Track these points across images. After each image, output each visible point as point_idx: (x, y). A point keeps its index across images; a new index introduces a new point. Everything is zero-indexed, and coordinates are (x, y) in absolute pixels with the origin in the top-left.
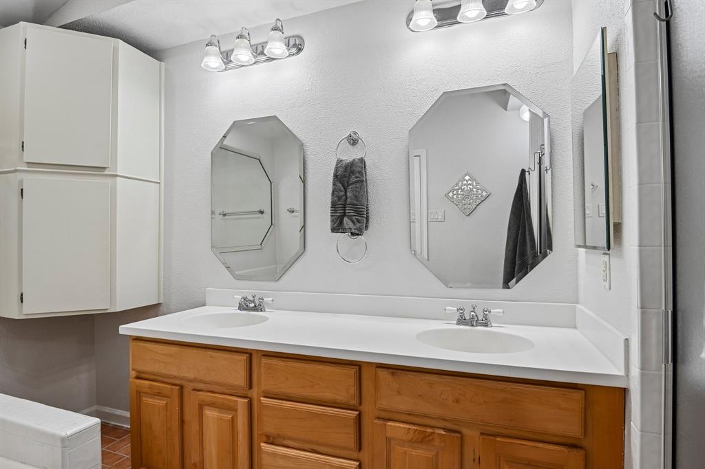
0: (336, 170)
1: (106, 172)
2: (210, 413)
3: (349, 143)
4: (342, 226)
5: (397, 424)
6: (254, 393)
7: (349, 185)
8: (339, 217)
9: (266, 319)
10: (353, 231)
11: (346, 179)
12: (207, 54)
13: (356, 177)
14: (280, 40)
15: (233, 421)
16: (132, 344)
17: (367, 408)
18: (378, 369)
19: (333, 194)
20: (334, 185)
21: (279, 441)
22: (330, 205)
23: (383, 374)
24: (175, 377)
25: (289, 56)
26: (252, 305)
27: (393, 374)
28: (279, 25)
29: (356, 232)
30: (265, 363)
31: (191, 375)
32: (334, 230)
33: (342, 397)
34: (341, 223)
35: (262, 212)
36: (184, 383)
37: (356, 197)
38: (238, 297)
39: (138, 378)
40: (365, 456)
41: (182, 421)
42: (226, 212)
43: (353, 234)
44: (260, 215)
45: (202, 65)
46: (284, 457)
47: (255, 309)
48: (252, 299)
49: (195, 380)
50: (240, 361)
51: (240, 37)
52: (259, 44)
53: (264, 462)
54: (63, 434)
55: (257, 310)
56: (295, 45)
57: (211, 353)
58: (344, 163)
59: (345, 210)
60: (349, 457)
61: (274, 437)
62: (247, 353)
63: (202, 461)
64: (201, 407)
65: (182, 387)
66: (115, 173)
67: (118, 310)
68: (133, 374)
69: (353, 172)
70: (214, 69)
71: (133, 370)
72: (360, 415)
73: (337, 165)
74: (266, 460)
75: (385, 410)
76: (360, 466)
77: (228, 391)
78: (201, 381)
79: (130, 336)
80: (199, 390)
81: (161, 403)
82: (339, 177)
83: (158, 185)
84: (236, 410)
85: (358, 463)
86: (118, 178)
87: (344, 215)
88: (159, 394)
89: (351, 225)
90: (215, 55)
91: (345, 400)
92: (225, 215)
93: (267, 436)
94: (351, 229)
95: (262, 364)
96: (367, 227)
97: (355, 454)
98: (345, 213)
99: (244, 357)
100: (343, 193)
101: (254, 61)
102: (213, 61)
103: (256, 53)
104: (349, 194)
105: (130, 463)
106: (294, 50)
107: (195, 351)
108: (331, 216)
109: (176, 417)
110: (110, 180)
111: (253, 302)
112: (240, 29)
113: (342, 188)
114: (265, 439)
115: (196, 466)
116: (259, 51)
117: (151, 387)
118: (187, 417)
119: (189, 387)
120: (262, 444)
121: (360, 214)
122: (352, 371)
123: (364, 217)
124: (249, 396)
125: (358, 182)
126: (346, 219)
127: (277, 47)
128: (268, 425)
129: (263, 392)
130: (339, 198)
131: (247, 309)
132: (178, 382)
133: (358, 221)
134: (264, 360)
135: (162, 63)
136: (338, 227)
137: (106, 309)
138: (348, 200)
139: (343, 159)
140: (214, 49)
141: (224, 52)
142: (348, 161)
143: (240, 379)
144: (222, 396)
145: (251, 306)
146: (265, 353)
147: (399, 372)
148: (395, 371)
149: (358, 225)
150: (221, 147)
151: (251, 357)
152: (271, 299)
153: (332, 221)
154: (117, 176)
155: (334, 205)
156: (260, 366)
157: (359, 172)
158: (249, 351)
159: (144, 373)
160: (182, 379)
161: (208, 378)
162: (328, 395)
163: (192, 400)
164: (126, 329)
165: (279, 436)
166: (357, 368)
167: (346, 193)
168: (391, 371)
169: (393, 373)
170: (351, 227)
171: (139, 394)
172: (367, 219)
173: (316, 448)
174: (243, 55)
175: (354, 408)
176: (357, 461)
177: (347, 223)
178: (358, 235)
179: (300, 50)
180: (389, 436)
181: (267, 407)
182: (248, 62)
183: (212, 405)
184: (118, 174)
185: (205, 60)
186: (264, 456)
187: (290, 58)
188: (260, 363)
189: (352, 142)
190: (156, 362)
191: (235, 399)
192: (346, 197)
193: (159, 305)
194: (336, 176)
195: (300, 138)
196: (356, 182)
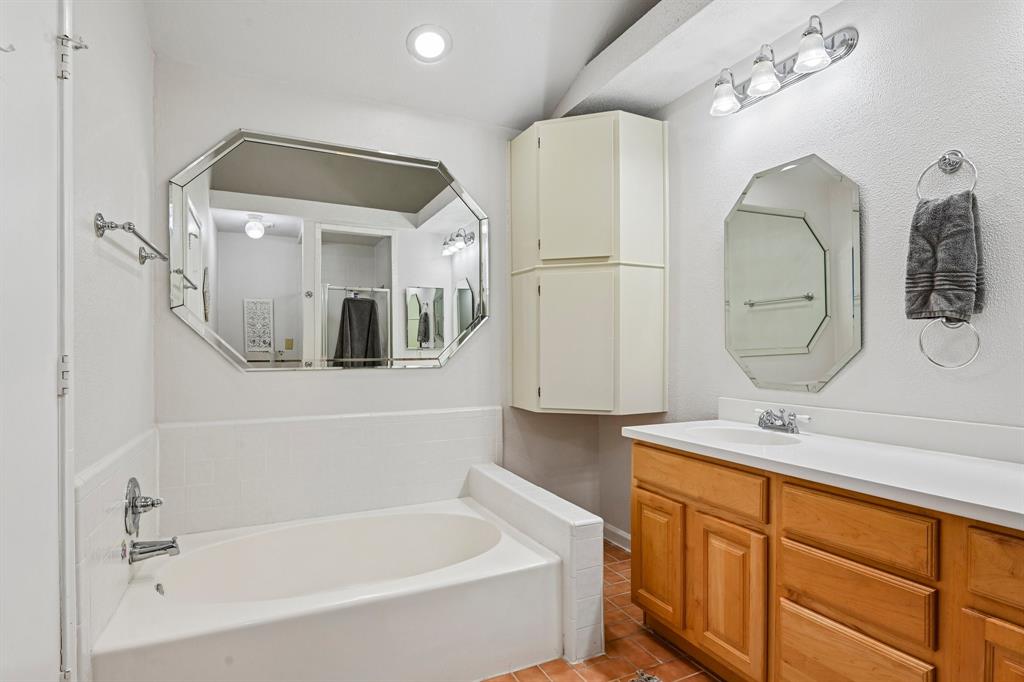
0: (917, 218)
1: (610, 261)
2: (716, 543)
3: (944, 170)
4: (928, 308)
5: (1008, 625)
6: (773, 530)
7: (939, 240)
8: (920, 293)
9: (797, 442)
10: (948, 314)
11: (936, 231)
12: (716, 97)
13: (954, 226)
14: (817, 46)
15: (745, 559)
16: (635, 449)
17: (951, 586)
18: (971, 530)
19: (910, 257)
20: (912, 242)
21: (804, 600)
22: (905, 276)
23: (980, 539)
24: (677, 493)
25: (833, 62)
26: (779, 423)
27: (1001, 542)
28: (815, 24)
29: (954, 315)
30: (789, 493)
31: (695, 493)
32: (911, 314)
33: (904, 560)
34: (926, 302)
35: (810, 298)
36: (687, 502)
37: (955, 259)
38: (761, 411)
39: (639, 487)
40: (945, 659)
41: (685, 547)
42: (754, 299)
43: (949, 320)
44: (807, 302)
45: (711, 112)
46: (811, 623)
47: (784, 428)
48: (779, 414)
49: (699, 500)
50: (755, 484)
51: (760, 60)
52: (788, 59)
53: (784, 622)
54: (572, 523)
55: (786, 431)
56: (843, 43)
57: (717, 470)
58: (931, 206)
59: (933, 282)
60: (915, 653)
61: (799, 594)
62: (764, 476)
63: (707, 600)
64: (707, 533)
65: (685, 506)
66: (617, 262)
67: (622, 414)
68: (635, 482)
69: (948, 218)
70: (727, 112)
71: (635, 477)
72: (937, 595)
73: (918, 210)
74: (786, 621)
75: (984, 598)
76: (935, 672)
77: (739, 521)
78: (707, 503)
79: (633, 439)
80: (704, 513)
81: (663, 519)
82: (922, 229)
83: (662, 270)
84: (748, 547)
85: (931, 668)
86: (621, 267)
87: (931, 289)
88: (660, 509)
89: (944, 304)
90: (727, 94)
91: (911, 565)
92: (752, 305)
93: (789, 591)
94: (943, 311)
95: (784, 494)
96: (978, 308)
97: (928, 653)
98: (933, 286)
99: (759, 481)
100: (929, 254)
101: (780, 86)
102: (726, 102)
103: (784, 73)
104: (940, 255)
105: (630, 587)
106: (842, 51)
107: (700, 465)
108: (907, 292)
109: (678, 540)
110: (612, 270)
111: (781, 418)
112: (759, 48)
113: (928, 247)
114: (786, 594)
115: (699, 603)
116: (786, 72)
117: (651, 500)
118: (690, 543)
119: (693, 506)
120: (782, 599)
121: (963, 286)
122: (923, 525)
123: (972, 290)
124: (767, 531)
125: (959, 233)
126: (933, 297)
127: (814, 56)
128: (789, 575)
129: (784, 530)
130: (922, 263)
131: (772, 427)
132: (681, 499)
133: (959, 298)
134: (787, 489)
135: (666, 122)
136: (919, 307)
137: (609, 411)
138: (939, 265)
139: (931, 198)
140: (727, 87)
141: (739, 86)
142: (940, 202)
143: (754, 508)
144: (731, 525)
145: (777, 424)
146: (788, 480)
147: (1015, 540)
148: (1007, 538)
149: (959, 304)
150: (740, 209)
151: (768, 481)
152: (808, 417)
153: (909, 300)
154: (619, 264)
155: (912, 276)
156: (782, 496)
157: (960, 216)
158: (766, 474)
159: (645, 482)
160: (685, 496)
161: (713, 499)
162: (882, 553)
163: (697, 524)
164: (628, 431)
165: (805, 593)
166: (936, 523)
167: (934, 253)
168: (997, 536)
169: (1000, 540)
170: (945, 308)
171: (640, 505)
172: (980, 293)
173: (860, 625)
174: (765, 82)
175: (927, 582)
176: (931, 664)
177: (936, 302)
178: (959, 321)
179: (851, 47)
180: (989, 639)
181: (788, 551)
182: (772, 89)
183: (720, 534)
184: (621, 262)
185: (715, 105)
186: (783, 614)
187: (835, 65)
188: (781, 492)
189: (949, 168)
190: (658, 471)
191: (748, 532)
192: (936, 261)
193: (664, 413)
194: (915, 228)
195: (854, 180)
196: (952, 235)
